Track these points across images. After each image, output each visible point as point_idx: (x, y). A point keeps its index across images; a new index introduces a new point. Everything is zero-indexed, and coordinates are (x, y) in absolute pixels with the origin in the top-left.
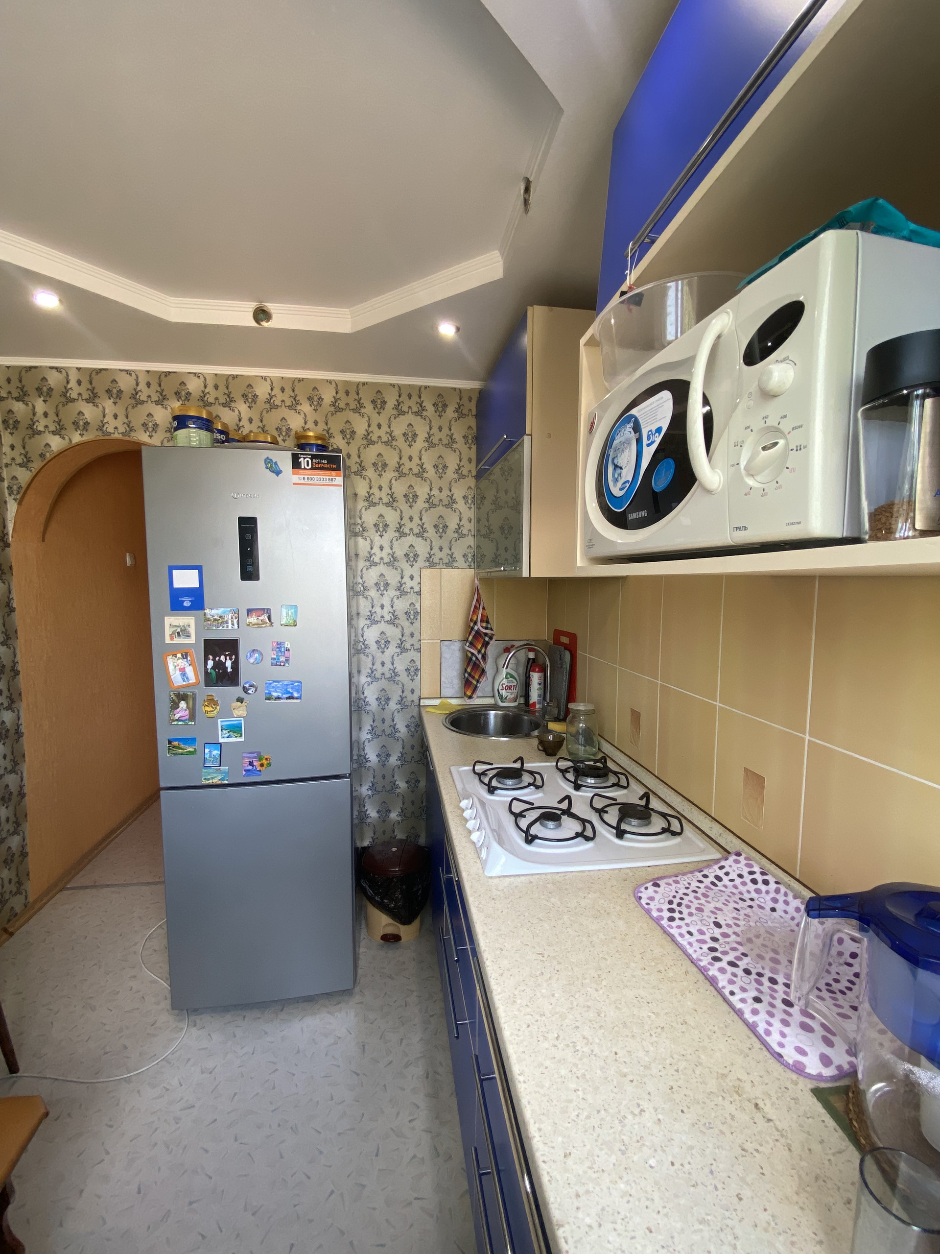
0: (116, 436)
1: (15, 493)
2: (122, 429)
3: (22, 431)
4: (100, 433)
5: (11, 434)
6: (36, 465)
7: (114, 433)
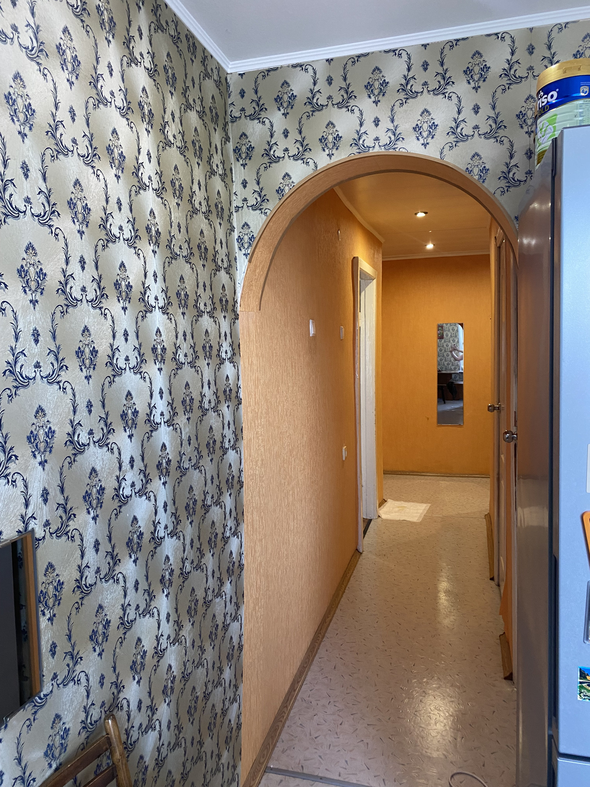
0: (377, 150)
1: (246, 246)
2: (384, 140)
3: (258, 159)
4: (355, 150)
5: (244, 165)
6: (272, 205)
7: (374, 147)
